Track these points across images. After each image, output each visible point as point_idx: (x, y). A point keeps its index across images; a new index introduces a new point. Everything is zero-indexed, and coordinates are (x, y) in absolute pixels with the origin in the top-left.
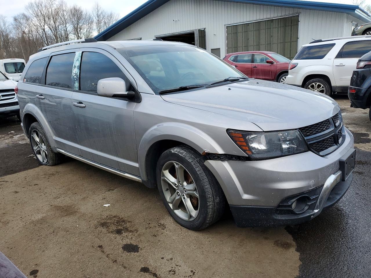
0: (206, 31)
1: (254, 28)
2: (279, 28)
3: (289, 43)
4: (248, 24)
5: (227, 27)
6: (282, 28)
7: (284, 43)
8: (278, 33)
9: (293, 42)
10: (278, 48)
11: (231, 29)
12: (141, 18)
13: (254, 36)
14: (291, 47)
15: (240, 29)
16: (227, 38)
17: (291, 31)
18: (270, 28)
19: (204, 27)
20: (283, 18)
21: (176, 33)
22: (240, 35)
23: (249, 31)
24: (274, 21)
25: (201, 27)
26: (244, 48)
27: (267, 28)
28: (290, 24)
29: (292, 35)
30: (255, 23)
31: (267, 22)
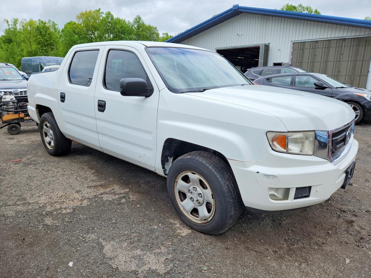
0: (271, 45)
1: (323, 46)
2: (352, 47)
3: (361, 62)
4: (317, 42)
5: (293, 43)
6: (355, 47)
7: (355, 61)
8: (350, 52)
9: (365, 60)
10: (347, 66)
11: (297, 45)
12: (203, 31)
13: (322, 53)
14: (362, 66)
15: (307, 46)
16: (293, 54)
17: (365, 51)
18: (342, 47)
19: (269, 42)
20: (357, 38)
21: (238, 47)
22: (307, 52)
23: (317, 48)
24: (347, 40)
25: (266, 42)
26: (309, 63)
27: (338, 46)
28: (364, 44)
29: (365, 54)
30: (325, 41)
31: (338, 40)
